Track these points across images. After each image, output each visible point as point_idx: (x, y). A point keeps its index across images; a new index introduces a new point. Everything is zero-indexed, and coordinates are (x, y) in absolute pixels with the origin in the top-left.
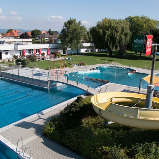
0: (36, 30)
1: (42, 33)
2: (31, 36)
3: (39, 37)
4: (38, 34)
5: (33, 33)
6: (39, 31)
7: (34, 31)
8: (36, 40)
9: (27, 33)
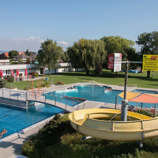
0: (13, 51)
1: (20, 54)
2: (8, 56)
3: (17, 58)
4: (15, 55)
5: (10, 54)
6: (16, 52)
7: (11, 52)
8: (13, 60)
9: (4, 54)
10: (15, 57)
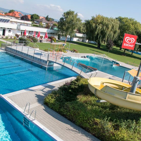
0: (35, 14)
1: (41, 18)
2: (30, 19)
3: (37, 21)
4: (36, 19)
5: (32, 17)
6: (38, 16)
7: (33, 15)
8: (34, 23)
9: (27, 16)
10: (36, 20)
